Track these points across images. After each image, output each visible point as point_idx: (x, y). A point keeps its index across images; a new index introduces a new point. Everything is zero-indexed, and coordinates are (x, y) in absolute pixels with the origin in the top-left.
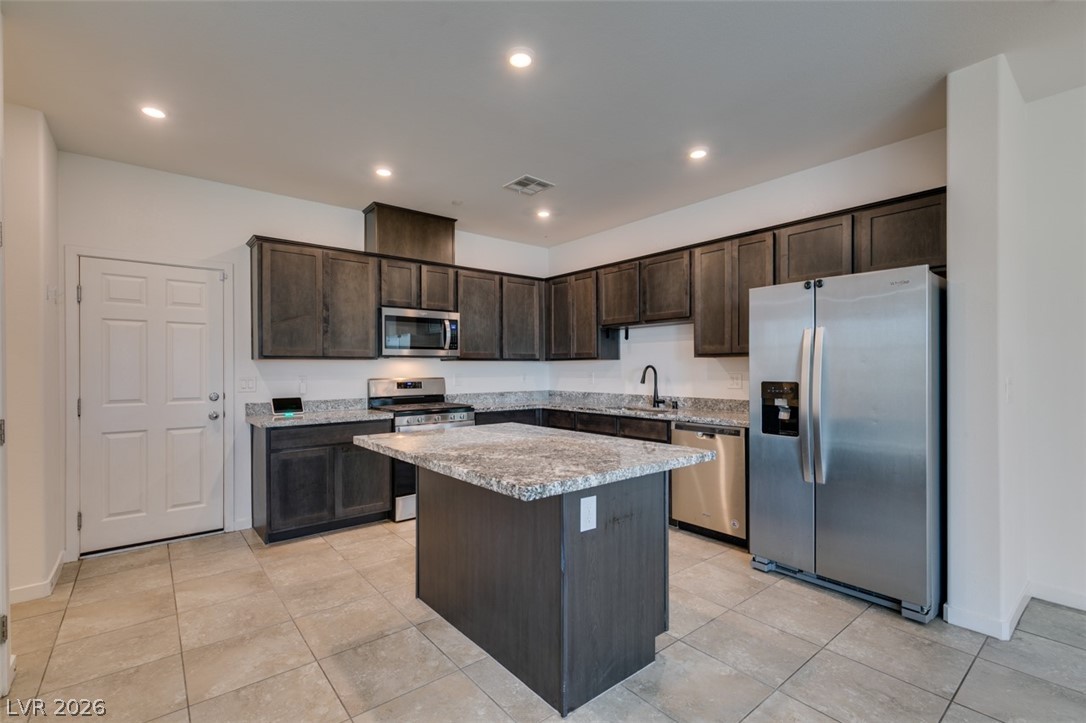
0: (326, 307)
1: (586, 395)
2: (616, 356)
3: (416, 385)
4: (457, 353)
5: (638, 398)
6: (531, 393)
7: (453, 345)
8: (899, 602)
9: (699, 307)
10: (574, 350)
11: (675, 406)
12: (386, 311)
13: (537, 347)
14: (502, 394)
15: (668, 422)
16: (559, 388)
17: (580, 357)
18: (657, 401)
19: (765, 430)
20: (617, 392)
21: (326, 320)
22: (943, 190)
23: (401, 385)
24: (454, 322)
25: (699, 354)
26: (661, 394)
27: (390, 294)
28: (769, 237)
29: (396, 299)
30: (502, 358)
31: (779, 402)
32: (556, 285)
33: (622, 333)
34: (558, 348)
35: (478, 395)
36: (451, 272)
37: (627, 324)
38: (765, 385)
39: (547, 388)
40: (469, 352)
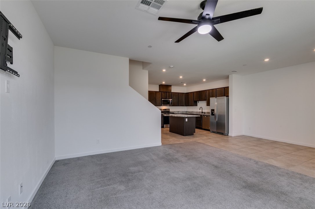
0: (155, 99)
1: (192, 112)
2: (197, 105)
3: (166, 110)
4: (172, 105)
5: (200, 112)
6: (183, 112)
7: (171, 104)
8: (223, 133)
9: (207, 99)
10: (190, 104)
11: (205, 113)
12: (163, 99)
13: (184, 104)
14: (178, 112)
15: (202, 115)
16: (188, 111)
17: (191, 106)
18: (202, 112)
19: (212, 115)
20: (197, 111)
21: (155, 101)
22: (228, 87)
23: (164, 110)
24: (171, 101)
25: (207, 105)
26: (203, 111)
27: (163, 97)
28: (215, 90)
29: (164, 98)
30: (178, 106)
31: (213, 112)
32: (187, 94)
33: (198, 102)
34: (187, 104)
35: (174, 112)
36: (171, 93)
37: (198, 101)
38: (211, 110)
39: (186, 111)
40: (174, 105)
